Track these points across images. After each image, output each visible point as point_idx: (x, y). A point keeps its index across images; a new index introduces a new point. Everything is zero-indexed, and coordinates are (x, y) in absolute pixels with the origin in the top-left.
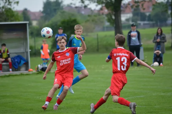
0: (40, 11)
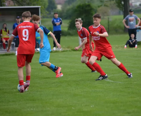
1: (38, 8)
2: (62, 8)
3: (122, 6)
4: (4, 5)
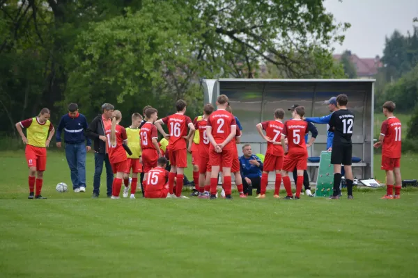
0: (378, 57)
1: (370, 83)
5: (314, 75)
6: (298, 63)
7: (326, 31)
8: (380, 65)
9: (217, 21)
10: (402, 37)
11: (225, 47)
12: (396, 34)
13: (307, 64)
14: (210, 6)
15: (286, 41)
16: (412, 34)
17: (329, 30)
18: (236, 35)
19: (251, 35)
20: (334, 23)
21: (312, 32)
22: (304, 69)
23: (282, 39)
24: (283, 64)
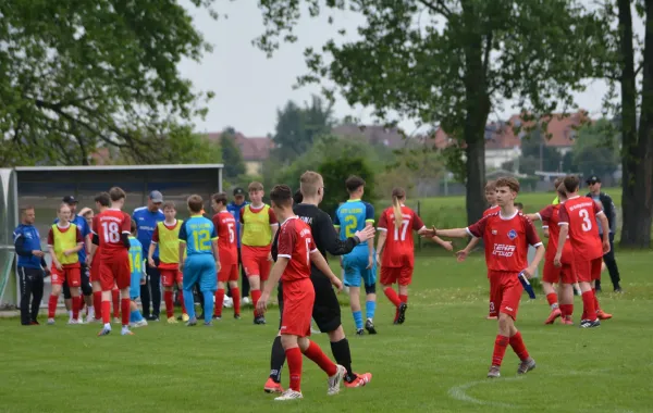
0: (269, 135)
1: (216, 170)
2: (259, 171)
3: (460, 169)
4: (93, 162)
5: (170, 160)
6: (148, 144)
7: (182, 102)
8: (273, 146)
9: (37, 90)
10: (298, 109)
11: (50, 125)
12: (291, 105)
13: (159, 147)
14: (26, 71)
15: (130, 115)
16: (310, 105)
17: (188, 100)
18: (64, 110)
19: (84, 108)
20: (192, 91)
21: (165, 104)
22: (156, 152)
23: (125, 113)
24: (128, 147)
